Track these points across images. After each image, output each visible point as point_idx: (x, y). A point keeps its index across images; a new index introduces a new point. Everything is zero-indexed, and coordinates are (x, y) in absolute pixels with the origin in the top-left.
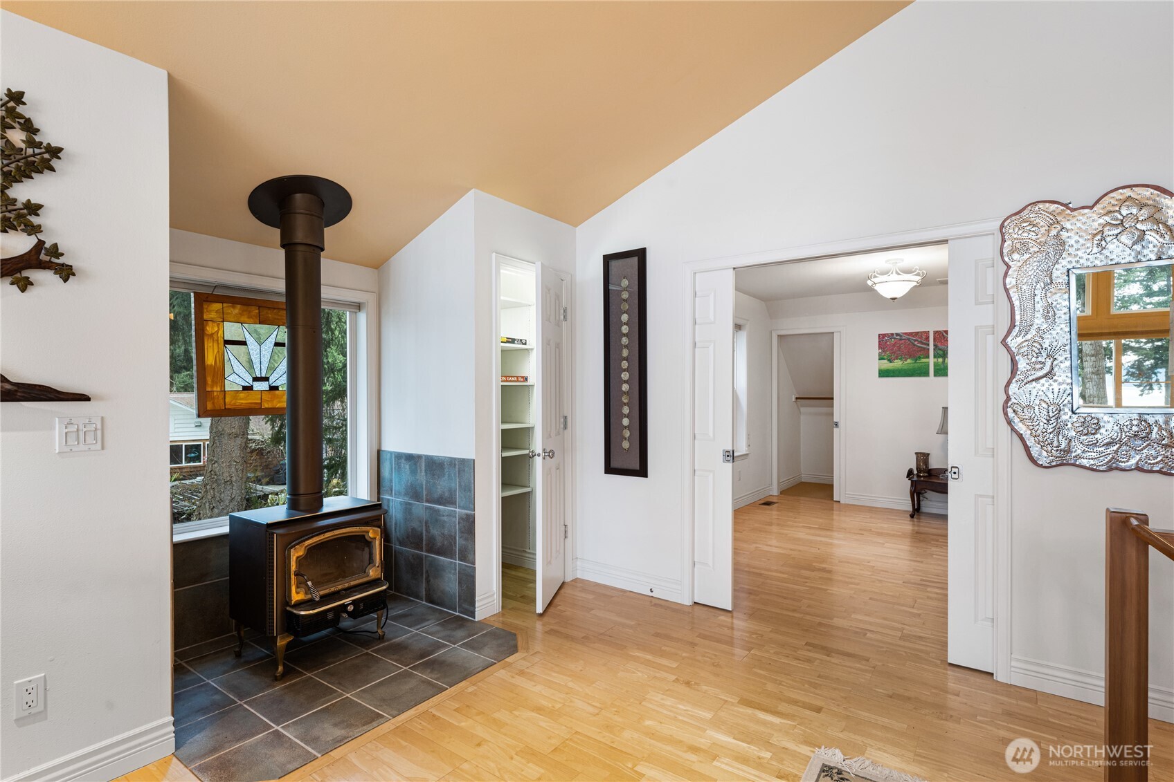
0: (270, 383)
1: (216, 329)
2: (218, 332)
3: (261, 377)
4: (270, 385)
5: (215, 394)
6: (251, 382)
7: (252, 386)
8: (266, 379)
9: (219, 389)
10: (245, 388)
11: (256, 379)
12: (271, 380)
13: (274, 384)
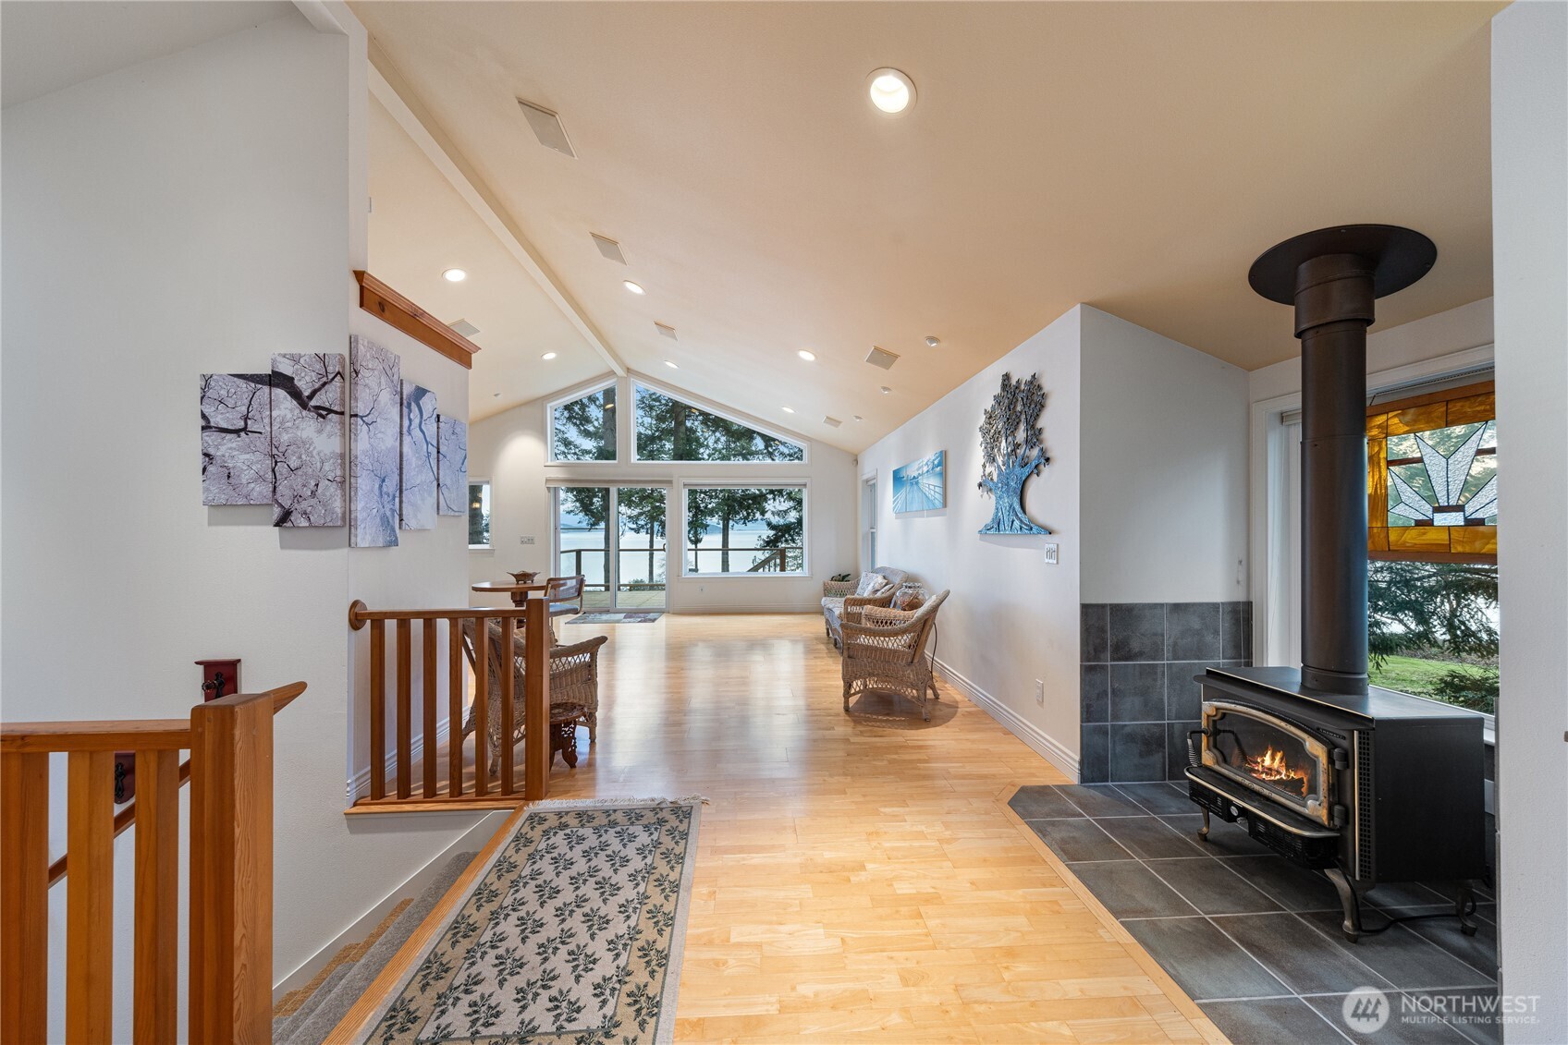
0: (1467, 514)
1: (1376, 449)
2: (1379, 452)
3: (1448, 506)
4: (1465, 518)
5: (1375, 530)
6: (1429, 514)
7: (1432, 520)
8: (1460, 508)
9: (1379, 525)
10: (1419, 523)
11: (1439, 510)
12: (1469, 509)
13: (1473, 517)
